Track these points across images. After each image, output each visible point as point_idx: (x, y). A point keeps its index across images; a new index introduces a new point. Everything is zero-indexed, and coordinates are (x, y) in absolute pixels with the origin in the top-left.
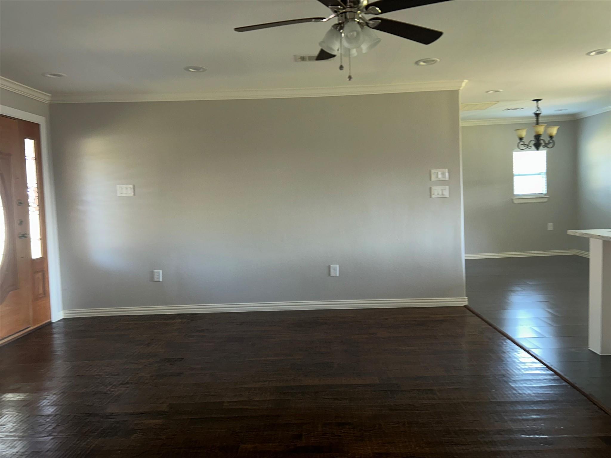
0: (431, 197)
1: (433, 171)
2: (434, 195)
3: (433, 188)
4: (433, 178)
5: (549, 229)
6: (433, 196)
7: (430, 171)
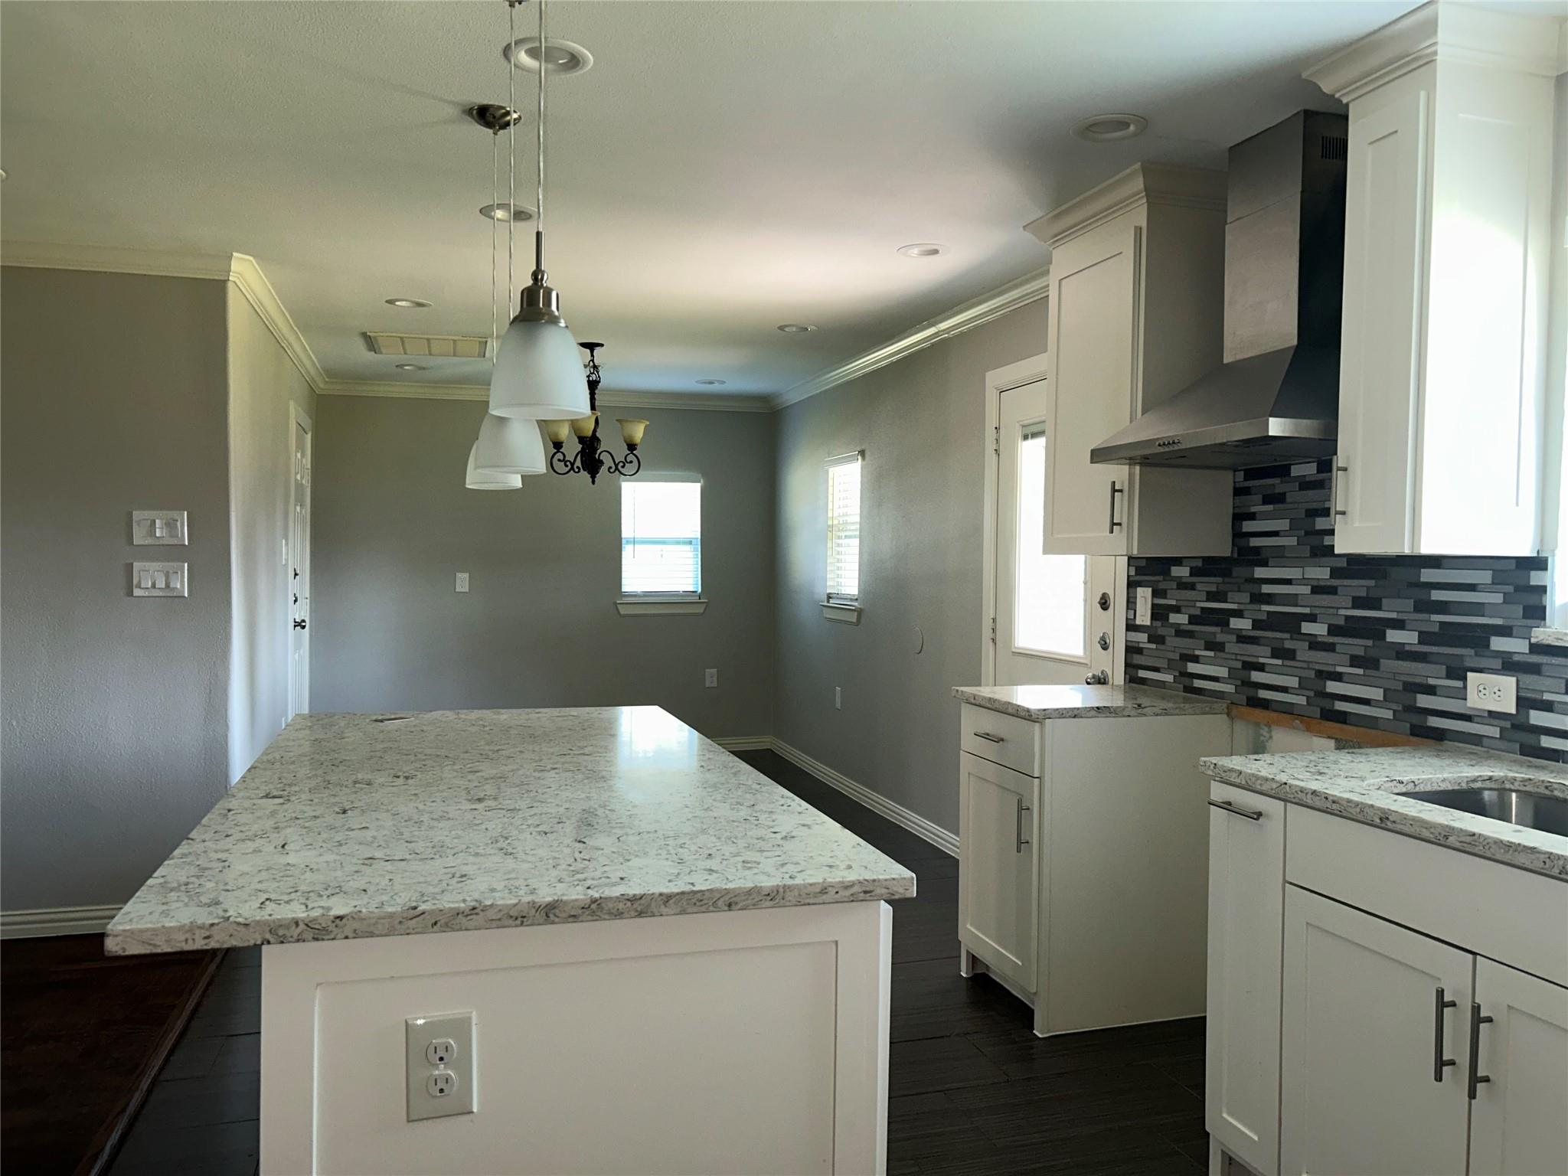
0: (130, 594)
1: (137, 515)
2: (139, 586)
3: (137, 566)
4: (139, 537)
5: (708, 684)
6: (137, 592)
7: (130, 515)
